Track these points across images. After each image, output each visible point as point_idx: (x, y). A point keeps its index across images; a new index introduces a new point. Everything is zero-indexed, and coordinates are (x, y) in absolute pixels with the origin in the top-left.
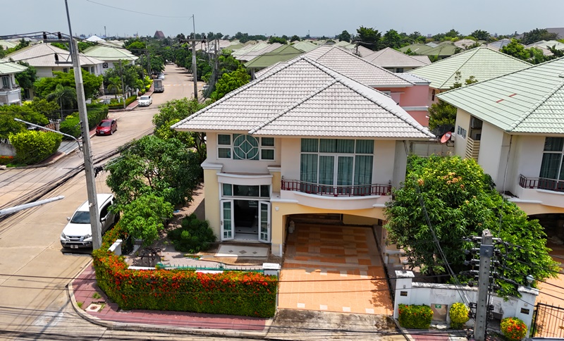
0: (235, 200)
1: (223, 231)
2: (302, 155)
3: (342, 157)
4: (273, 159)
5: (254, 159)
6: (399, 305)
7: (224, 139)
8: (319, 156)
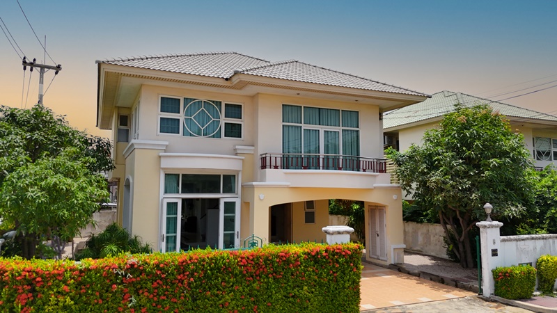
0: (184, 200)
2: (283, 126)
3: (326, 132)
4: (241, 137)
5: (213, 136)
6: (492, 271)
7: (169, 104)
8: (303, 128)
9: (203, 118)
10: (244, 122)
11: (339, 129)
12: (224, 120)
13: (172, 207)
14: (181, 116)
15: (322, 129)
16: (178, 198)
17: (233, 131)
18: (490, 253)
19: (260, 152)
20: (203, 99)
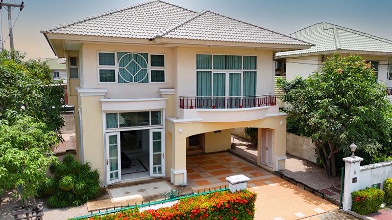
0: (122, 132)
1: (109, 172)
2: (197, 72)
3: (231, 74)
4: (164, 81)
5: (143, 82)
6: (351, 193)
7: (106, 58)
8: (213, 73)
9: (134, 68)
10: (166, 69)
11: (241, 71)
12: (150, 69)
13: (113, 139)
14: (116, 68)
15: (227, 72)
16: (117, 132)
17: (158, 77)
18: (352, 180)
19: (179, 94)
20: (133, 52)
